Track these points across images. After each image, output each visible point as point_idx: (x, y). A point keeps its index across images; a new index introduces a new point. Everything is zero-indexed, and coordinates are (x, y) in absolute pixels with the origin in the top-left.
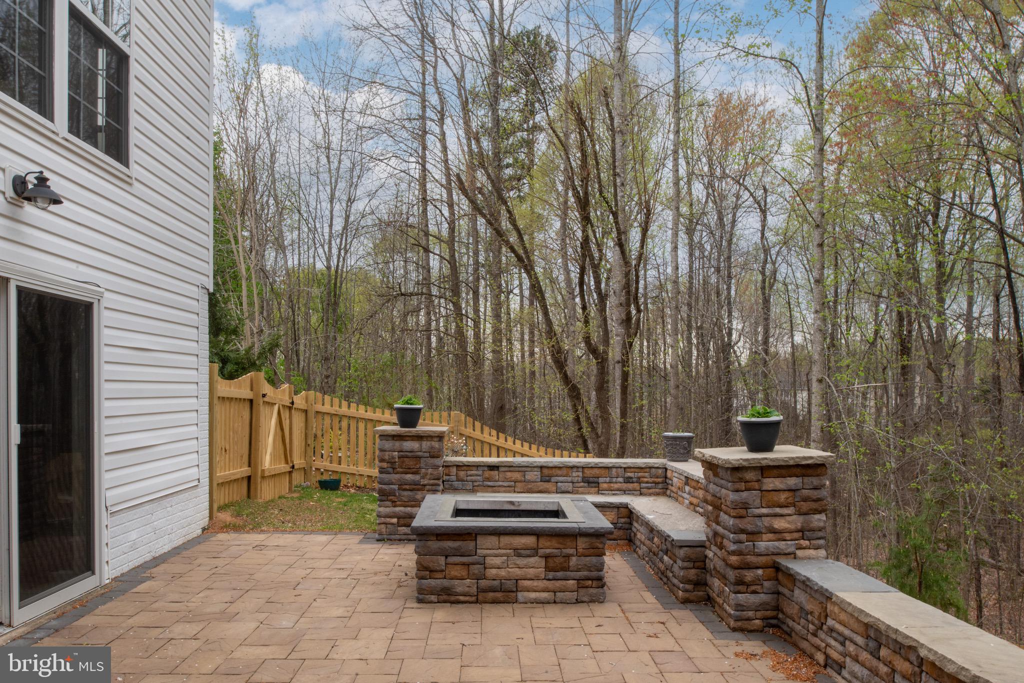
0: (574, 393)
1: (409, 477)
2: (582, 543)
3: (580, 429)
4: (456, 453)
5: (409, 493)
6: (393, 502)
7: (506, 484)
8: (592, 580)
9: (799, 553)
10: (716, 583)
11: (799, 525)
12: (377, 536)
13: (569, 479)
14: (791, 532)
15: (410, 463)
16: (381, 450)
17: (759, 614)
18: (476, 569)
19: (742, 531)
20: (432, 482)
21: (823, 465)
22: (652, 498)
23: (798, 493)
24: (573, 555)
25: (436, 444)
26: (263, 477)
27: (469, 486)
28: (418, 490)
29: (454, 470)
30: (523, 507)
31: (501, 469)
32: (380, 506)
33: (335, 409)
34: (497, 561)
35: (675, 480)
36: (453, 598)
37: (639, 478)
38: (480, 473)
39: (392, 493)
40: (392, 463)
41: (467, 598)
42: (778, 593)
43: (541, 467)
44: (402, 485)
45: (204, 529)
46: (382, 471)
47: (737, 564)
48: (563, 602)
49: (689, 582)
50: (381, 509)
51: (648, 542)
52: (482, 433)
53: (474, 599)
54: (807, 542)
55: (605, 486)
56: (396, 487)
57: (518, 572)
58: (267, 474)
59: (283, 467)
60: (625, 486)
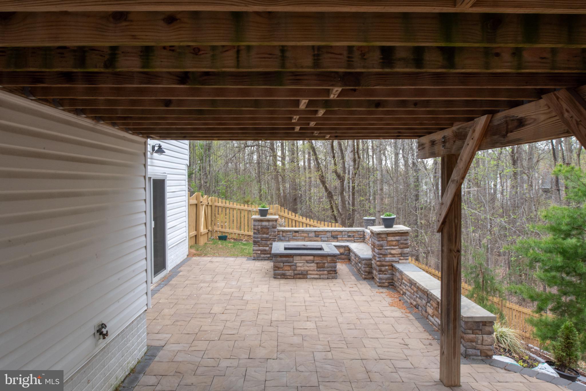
0: (330, 195)
1: (265, 236)
2: (329, 259)
3: (333, 211)
4: (281, 226)
5: (265, 242)
6: (259, 245)
7: (301, 238)
8: (333, 271)
9: (400, 261)
10: (374, 272)
11: (400, 252)
12: (253, 258)
13: (326, 236)
14: (397, 254)
15: (265, 230)
16: (254, 226)
17: (387, 281)
18: (293, 267)
19: (381, 254)
20: (273, 237)
21: (408, 232)
22: (358, 243)
23: (399, 242)
24: (326, 263)
25: (275, 223)
26: (201, 235)
27: (287, 239)
28: (268, 240)
29: (281, 233)
30: (308, 247)
31: (300, 232)
32: (254, 247)
33: (223, 205)
34: (300, 265)
35: (367, 236)
36: (286, 277)
37: (354, 235)
38: (291, 234)
39: (258, 242)
40: (258, 230)
41: (290, 277)
42: (393, 274)
43: (315, 232)
44: (262, 239)
45: (187, 256)
46: (254, 233)
47: (379, 265)
48: (323, 279)
49: (366, 272)
50: (254, 248)
51: (355, 260)
52: (288, 214)
53: (293, 277)
54: (403, 258)
55: (340, 239)
56: (260, 239)
57: (307, 268)
58: (202, 234)
59: (206, 231)
60: (348, 239)
